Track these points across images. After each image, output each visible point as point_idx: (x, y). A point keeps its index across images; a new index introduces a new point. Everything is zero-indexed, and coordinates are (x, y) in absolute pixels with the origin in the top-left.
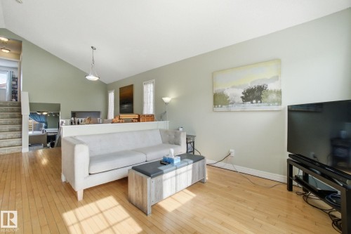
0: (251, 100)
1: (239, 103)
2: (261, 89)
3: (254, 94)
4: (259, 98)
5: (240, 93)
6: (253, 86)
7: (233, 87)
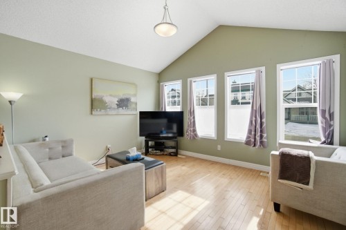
0: (122, 107)
1: (114, 109)
2: (128, 100)
3: (123, 103)
4: (126, 106)
5: (115, 101)
6: (124, 97)
7: (111, 95)
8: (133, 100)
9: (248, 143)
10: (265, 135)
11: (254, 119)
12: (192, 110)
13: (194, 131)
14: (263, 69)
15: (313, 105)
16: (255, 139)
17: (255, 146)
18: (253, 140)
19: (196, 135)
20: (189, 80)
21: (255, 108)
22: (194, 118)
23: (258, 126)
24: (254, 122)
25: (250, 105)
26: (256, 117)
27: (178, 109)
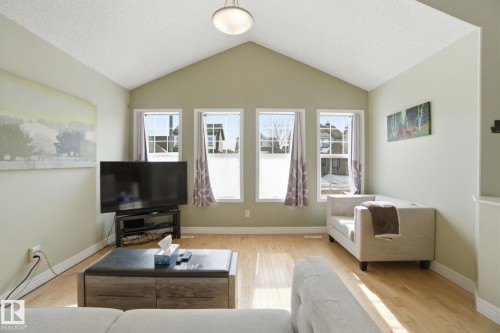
0: (67, 151)
1: (50, 155)
2: (78, 137)
3: (70, 142)
4: (77, 150)
6: (71, 130)
8: (89, 136)
9: (288, 202)
10: (307, 191)
11: (295, 171)
12: (203, 160)
13: (209, 191)
14: (303, 111)
15: (343, 156)
16: (297, 196)
17: (297, 204)
18: (294, 198)
19: (210, 199)
20: (196, 111)
21: (295, 158)
22: (206, 171)
23: (300, 181)
24: (294, 176)
25: (290, 154)
26: (297, 169)
27: (173, 157)
